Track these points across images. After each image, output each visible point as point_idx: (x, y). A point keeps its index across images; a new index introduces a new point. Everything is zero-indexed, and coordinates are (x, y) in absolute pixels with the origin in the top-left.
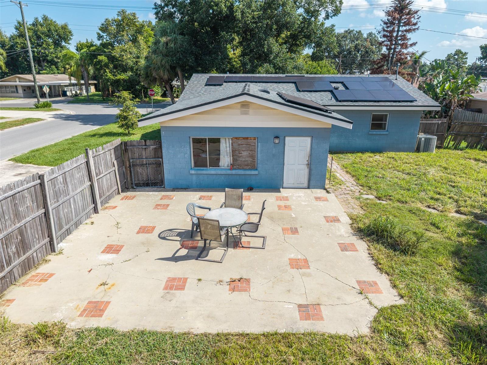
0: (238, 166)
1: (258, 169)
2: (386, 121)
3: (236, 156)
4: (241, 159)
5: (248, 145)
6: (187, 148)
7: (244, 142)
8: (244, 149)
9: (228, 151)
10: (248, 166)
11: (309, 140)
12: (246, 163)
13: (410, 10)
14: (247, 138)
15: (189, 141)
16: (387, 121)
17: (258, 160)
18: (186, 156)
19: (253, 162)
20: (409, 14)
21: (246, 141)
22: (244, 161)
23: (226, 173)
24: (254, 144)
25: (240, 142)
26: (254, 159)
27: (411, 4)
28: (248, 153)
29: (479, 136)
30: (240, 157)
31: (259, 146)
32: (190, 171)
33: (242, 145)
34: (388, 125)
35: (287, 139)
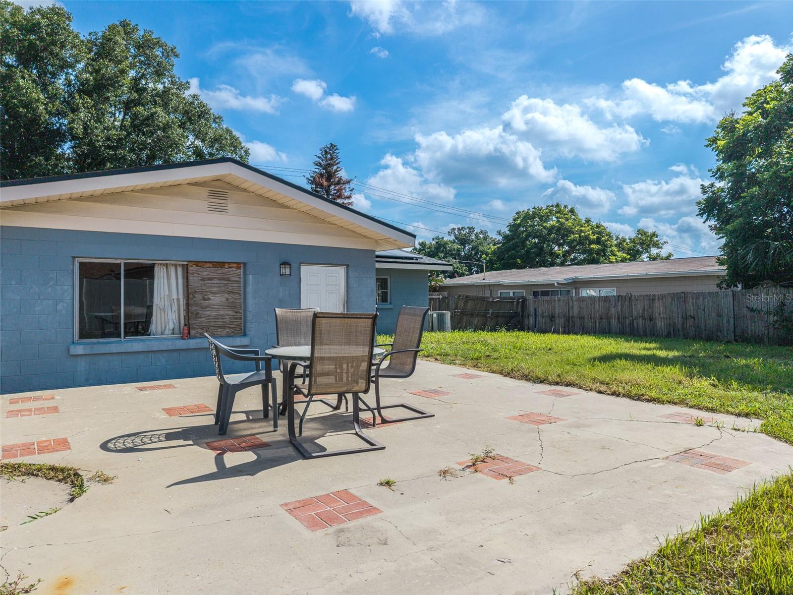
0: (200, 331)
1: (248, 333)
2: (387, 289)
3: (197, 305)
4: (208, 313)
5: (224, 279)
6: (66, 287)
7: (214, 272)
8: (215, 289)
9: (175, 296)
10: (224, 328)
11: (341, 271)
12: (220, 322)
13: (340, 179)
14: (221, 264)
15: (71, 267)
16: (389, 288)
17: (248, 314)
18: (59, 307)
19: (237, 318)
20: (339, 183)
21: (219, 270)
22: (216, 317)
23: (173, 348)
24: (237, 279)
25: (205, 274)
26: (237, 312)
27: (339, 171)
28: (224, 299)
29: (485, 316)
30: (206, 307)
31: (251, 282)
32: (72, 347)
33: (210, 279)
34: (390, 293)
35: (304, 268)
